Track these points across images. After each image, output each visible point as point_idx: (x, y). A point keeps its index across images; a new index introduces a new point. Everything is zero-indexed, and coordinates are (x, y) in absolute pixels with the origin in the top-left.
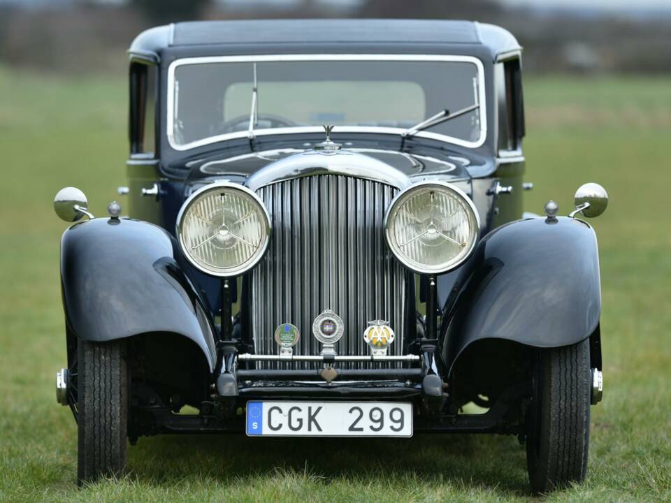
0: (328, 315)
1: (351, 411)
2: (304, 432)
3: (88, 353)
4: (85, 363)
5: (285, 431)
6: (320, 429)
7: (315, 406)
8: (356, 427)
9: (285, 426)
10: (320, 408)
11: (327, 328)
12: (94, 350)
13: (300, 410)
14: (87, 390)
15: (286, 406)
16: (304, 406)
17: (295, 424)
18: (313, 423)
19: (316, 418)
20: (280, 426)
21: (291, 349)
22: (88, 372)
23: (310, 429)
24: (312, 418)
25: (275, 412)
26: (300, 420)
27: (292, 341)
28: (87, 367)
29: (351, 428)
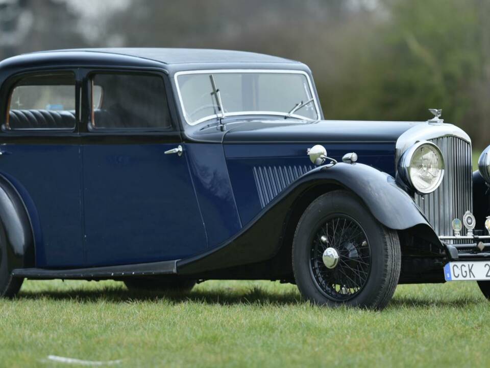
0: (469, 214)
1: (485, 266)
2: (468, 278)
3: (387, 236)
4: (386, 242)
5: (461, 278)
6: (474, 277)
7: (471, 263)
8: (488, 275)
9: (460, 275)
10: (473, 265)
11: (469, 221)
12: (389, 235)
13: (465, 266)
14: (389, 257)
15: (459, 264)
16: (466, 264)
17: (464, 274)
18: (471, 274)
19: (472, 270)
20: (459, 275)
21: (459, 233)
22: (389, 247)
23: (470, 277)
24: (470, 271)
25: (455, 267)
26: (466, 272)
27: (459, 228)
28: (388, 244)
29: (487, 276)
